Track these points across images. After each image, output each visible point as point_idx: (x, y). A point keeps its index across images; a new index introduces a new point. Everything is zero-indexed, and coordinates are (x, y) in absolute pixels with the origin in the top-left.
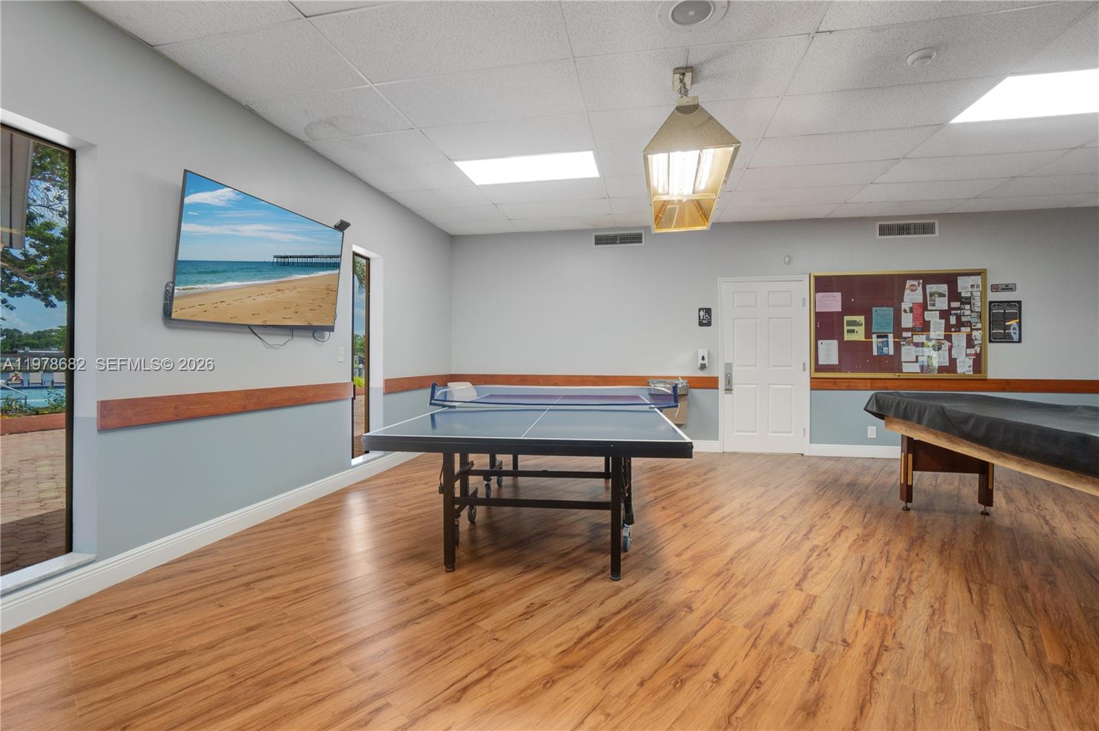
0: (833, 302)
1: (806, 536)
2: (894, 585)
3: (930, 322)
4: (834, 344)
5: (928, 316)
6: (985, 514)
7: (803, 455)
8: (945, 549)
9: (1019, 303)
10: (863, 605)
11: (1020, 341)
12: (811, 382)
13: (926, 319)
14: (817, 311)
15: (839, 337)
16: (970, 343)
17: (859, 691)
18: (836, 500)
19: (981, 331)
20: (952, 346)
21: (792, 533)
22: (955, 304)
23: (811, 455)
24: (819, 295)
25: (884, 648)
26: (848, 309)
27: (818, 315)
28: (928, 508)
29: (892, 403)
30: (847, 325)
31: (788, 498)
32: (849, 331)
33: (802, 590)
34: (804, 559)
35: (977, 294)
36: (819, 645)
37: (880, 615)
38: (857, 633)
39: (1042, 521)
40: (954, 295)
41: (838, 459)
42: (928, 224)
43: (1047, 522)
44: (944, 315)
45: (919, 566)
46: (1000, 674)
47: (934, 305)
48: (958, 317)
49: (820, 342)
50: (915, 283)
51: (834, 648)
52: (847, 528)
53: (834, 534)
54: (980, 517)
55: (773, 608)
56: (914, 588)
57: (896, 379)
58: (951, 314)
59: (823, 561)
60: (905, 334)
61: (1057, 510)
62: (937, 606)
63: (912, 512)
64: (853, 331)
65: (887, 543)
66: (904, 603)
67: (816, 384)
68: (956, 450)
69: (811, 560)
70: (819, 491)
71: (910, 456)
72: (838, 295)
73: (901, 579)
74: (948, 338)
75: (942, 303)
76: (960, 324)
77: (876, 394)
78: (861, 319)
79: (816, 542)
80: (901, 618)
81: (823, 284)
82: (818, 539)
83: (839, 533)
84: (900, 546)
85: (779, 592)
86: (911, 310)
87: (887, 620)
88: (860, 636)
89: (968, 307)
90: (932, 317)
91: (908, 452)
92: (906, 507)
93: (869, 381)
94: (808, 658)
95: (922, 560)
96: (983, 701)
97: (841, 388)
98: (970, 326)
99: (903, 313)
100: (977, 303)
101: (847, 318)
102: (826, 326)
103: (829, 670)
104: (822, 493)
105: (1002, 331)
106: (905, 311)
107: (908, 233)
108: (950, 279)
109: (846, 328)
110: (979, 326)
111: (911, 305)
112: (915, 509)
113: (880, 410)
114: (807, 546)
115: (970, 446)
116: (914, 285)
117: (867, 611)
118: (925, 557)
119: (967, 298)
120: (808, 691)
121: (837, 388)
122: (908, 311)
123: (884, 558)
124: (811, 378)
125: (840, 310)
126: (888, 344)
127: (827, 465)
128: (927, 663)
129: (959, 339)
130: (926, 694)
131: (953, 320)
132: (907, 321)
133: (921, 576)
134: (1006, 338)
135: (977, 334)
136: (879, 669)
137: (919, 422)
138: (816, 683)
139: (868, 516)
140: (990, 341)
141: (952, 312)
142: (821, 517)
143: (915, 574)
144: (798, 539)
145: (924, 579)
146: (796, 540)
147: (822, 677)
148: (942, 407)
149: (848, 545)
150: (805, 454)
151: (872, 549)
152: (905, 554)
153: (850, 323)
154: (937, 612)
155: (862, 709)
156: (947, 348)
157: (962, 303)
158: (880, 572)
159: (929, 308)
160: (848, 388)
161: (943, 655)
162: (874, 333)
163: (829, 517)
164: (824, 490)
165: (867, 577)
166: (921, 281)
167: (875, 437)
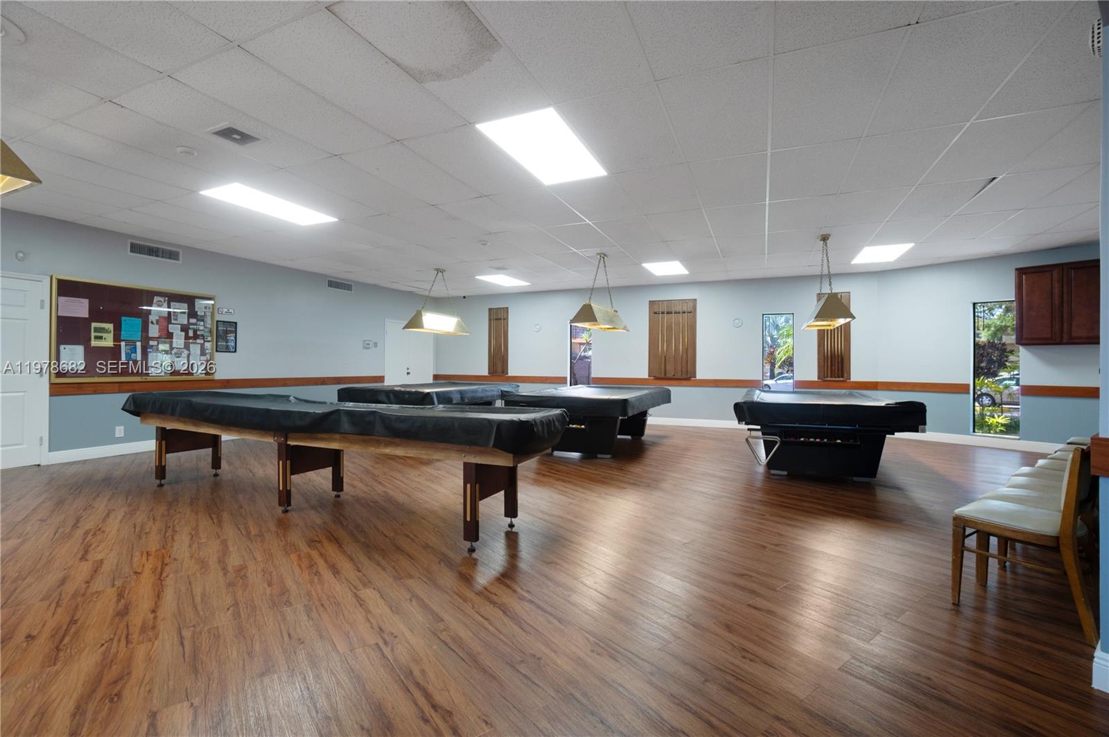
0: (79, 308)
1: (75, 526)
2: (163, 532)
3: (172, 333)
4: (79, 350)
5: (172, 328)
6: (216, 475)
7: (39, 465)
8: (193, 502)
9: (236, 323)
10: (144, 550)
11: (235, 351)
12: (50, 388)
13: (170, 331)
14: (59, 314)
15: (86, 342)
16: (203, 353)
17: (154, 590)
18: (95, 494)
19: (210, 343)
20: (190, 354)
21: (58, 528)
22: (193, 321)
23: (50, 464)
24: (62, 299)
25: (164, 565)
26: (95, 315)
27: (60, 319)
28: (178, 481)
29: (149, 402)
30: (95, 332)
31: (40, 504)
32: (96, 338)
33: (87, 560)
34: (81, 541)
35: (209, 314)
36: (116, 583)
37: (157, 551)
38: (143, 566)
39: (248, 471)
40: (192, 314)
41: (85, 462)
42: (174, 252)
43: (251, 471)
44: (185, 329)
45: (178, 516)
46: (231, 549)
47: (176, 320)
48: (195, 331)
49: (62, 347)
50: (162, 299)
51: (129, 579)
52: (114, 510)
53: (103, 517)
54: (213, 478)
55: (63, 582)
56: (177, 528)
57: (143, 382)
58: (190, 328)
59: (99, 537)
60: (151, 343)
61: (256, 463)
62: (193, 533)
63: (165, 487)
64: (101, 338)
65: (152, 510)
66: (172, 538)
67: (56, 390)
68: (199, 431)
69: (87, 539)
70: (75, 491)
71: (164, 442)
72: (86, 302)
73: (167, 527)
74: (187, 347)
75: (184, 320)
76: (196, 337)
77: (133, 396)
78: (110, 326)
79: (87, 528)
80: (172, 547)
81: (67, 288)
82: (88, 524)
83: (108, 515)
84: (162, 509)
85: (65, 569)
86: (158, 322)
87: (163, 551)
88: (146, 567)
89: (202, 323)
90: (175, 329)
91: (162, 440)
92: (161, 484)
93: (117, 385)
94: (111, 593)
95: (180, 512)
96: (224, 562)
97: (87, 392)
98: (203, 339)
99: (150, 324)
100: (208, 320)
101: (94, 325)
102: (68, 331)
103: (130, 590)
104: (77, 492)
105: (224, 344)
106: (152, 323)
107: (157, 256)
108: (189, 300)
109: (93, 334)
110: (209, 339)
111: (157, 318)
112: (168, 484)
113: (137, 408)
114: (79, 533)
115: (208, 426)
116: (161, 301)
117: (147, 552)
118: (181, 511)
119: (202, 316)
120: (118, 606)
121: (83, 392)
122: (155, 322)
123: (151, 520)
124: (51, 384)
125: (87, 316)
126: (136, 351)
127: (74, 469)
128: (193, 561)
129: (195, 349)
130: (195, 573)
131: (191, 334)
132: (154, 331)
133: (180, 522)
134: (227, 350)
135: (208, 345)
136: (164, 575)
137: (173, 414)
138: (122, 600)
139: (130, 498)
140: (217, 351)
141: (191, 327)
142: (85, 509)
143: (176, 521)
144: (68, 530)
145: (183, 522)
146: (66, 532)
147: (125, 596)
148: (190, 401)
149: (118, 520)
150: (42, 464)
151: (140, 517)
152: (166, 513)
153: (97, 330)
154: (193, 536)
155: (158, 597)
156: (186, 356)
157: (198, 320)
158: (151, 528)
159: (173, 322)
160: (95, 392)
161: (201, 553)
162: (123, 340)
163: (93, 508)
164: (79, 490)
165: (141, 534)
166: (167, 299)
167: (123, 435)
